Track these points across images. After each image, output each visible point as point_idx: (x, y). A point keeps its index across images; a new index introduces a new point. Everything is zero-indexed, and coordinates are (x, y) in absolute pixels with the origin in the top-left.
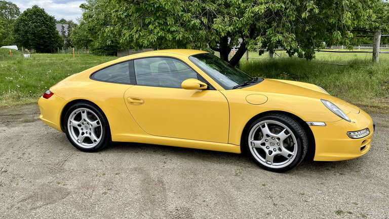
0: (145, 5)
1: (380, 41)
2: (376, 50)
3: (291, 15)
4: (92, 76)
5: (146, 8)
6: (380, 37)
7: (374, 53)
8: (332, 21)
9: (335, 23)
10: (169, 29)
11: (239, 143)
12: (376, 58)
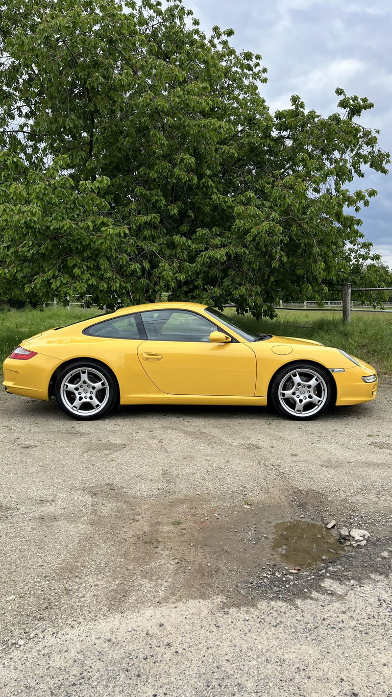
0: (68, 241)
1: (350, 296)
2: (346, 307)
3: (254, 263)
4: (86, 331)
5: (70, 245)
6: (350, 291)
7: (345, 312)
8: (300, 272)
9: (304, 274)
10: (102, 275)
11: (266, 394)
12: (347, 317)
